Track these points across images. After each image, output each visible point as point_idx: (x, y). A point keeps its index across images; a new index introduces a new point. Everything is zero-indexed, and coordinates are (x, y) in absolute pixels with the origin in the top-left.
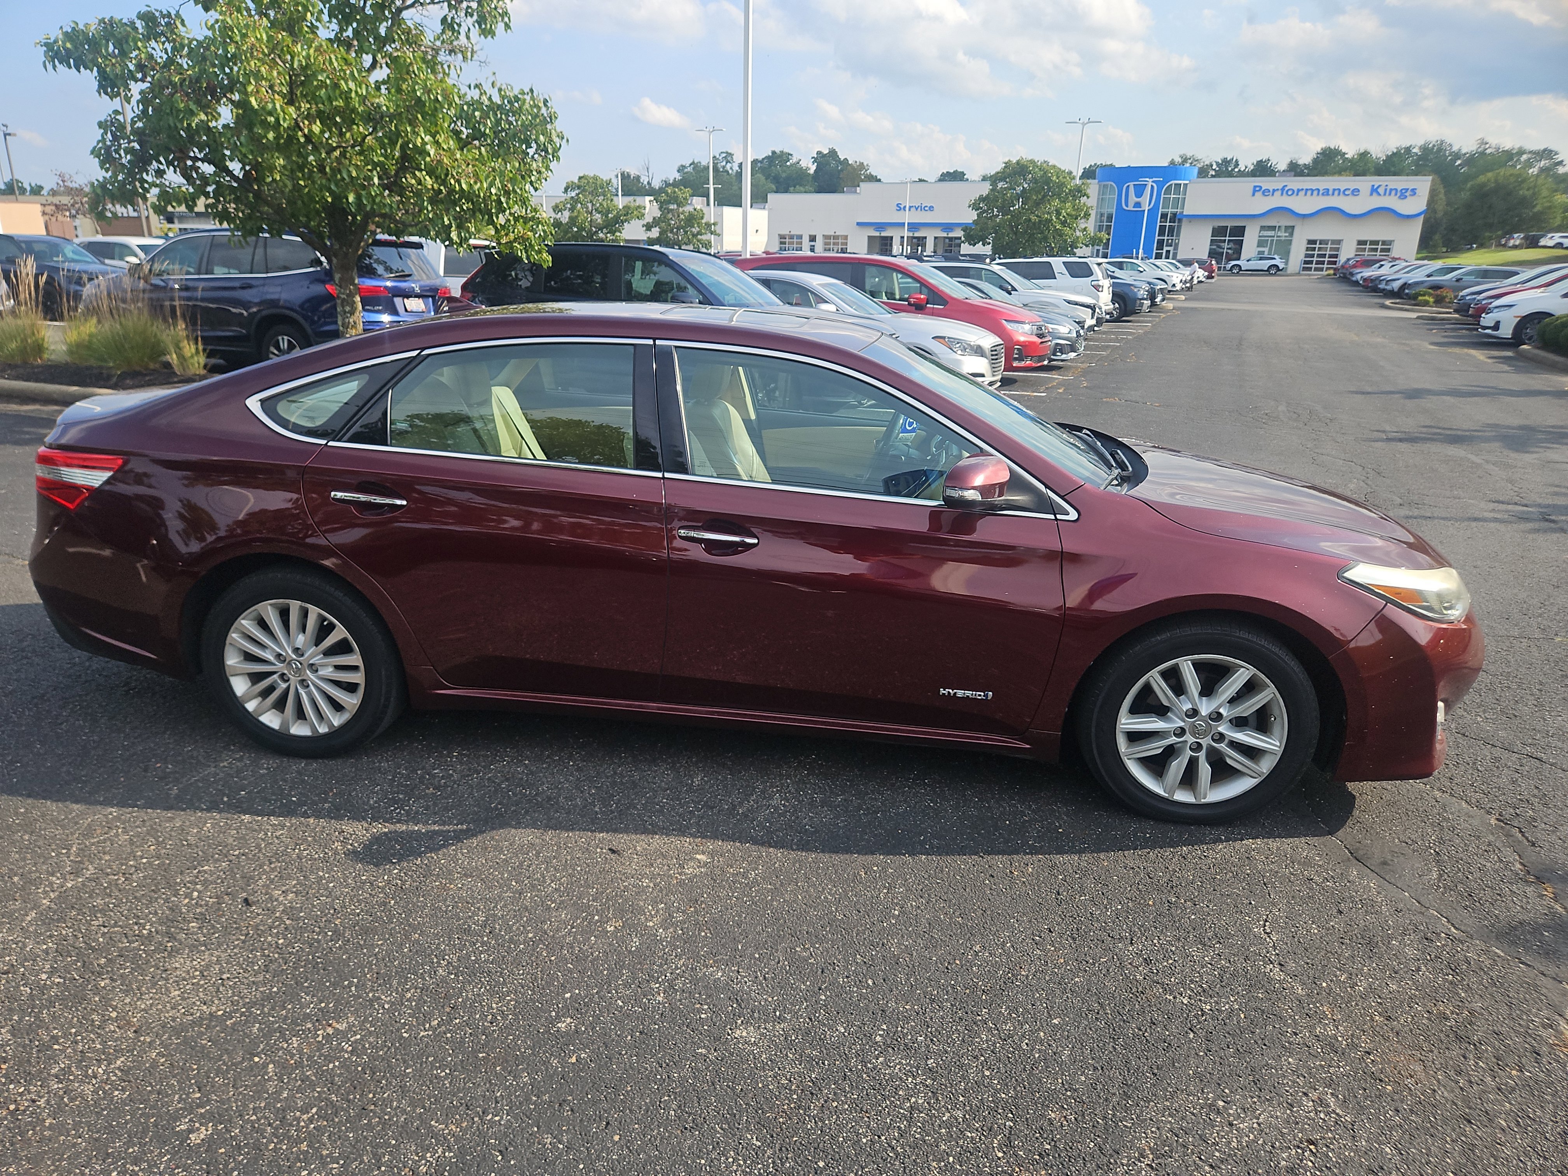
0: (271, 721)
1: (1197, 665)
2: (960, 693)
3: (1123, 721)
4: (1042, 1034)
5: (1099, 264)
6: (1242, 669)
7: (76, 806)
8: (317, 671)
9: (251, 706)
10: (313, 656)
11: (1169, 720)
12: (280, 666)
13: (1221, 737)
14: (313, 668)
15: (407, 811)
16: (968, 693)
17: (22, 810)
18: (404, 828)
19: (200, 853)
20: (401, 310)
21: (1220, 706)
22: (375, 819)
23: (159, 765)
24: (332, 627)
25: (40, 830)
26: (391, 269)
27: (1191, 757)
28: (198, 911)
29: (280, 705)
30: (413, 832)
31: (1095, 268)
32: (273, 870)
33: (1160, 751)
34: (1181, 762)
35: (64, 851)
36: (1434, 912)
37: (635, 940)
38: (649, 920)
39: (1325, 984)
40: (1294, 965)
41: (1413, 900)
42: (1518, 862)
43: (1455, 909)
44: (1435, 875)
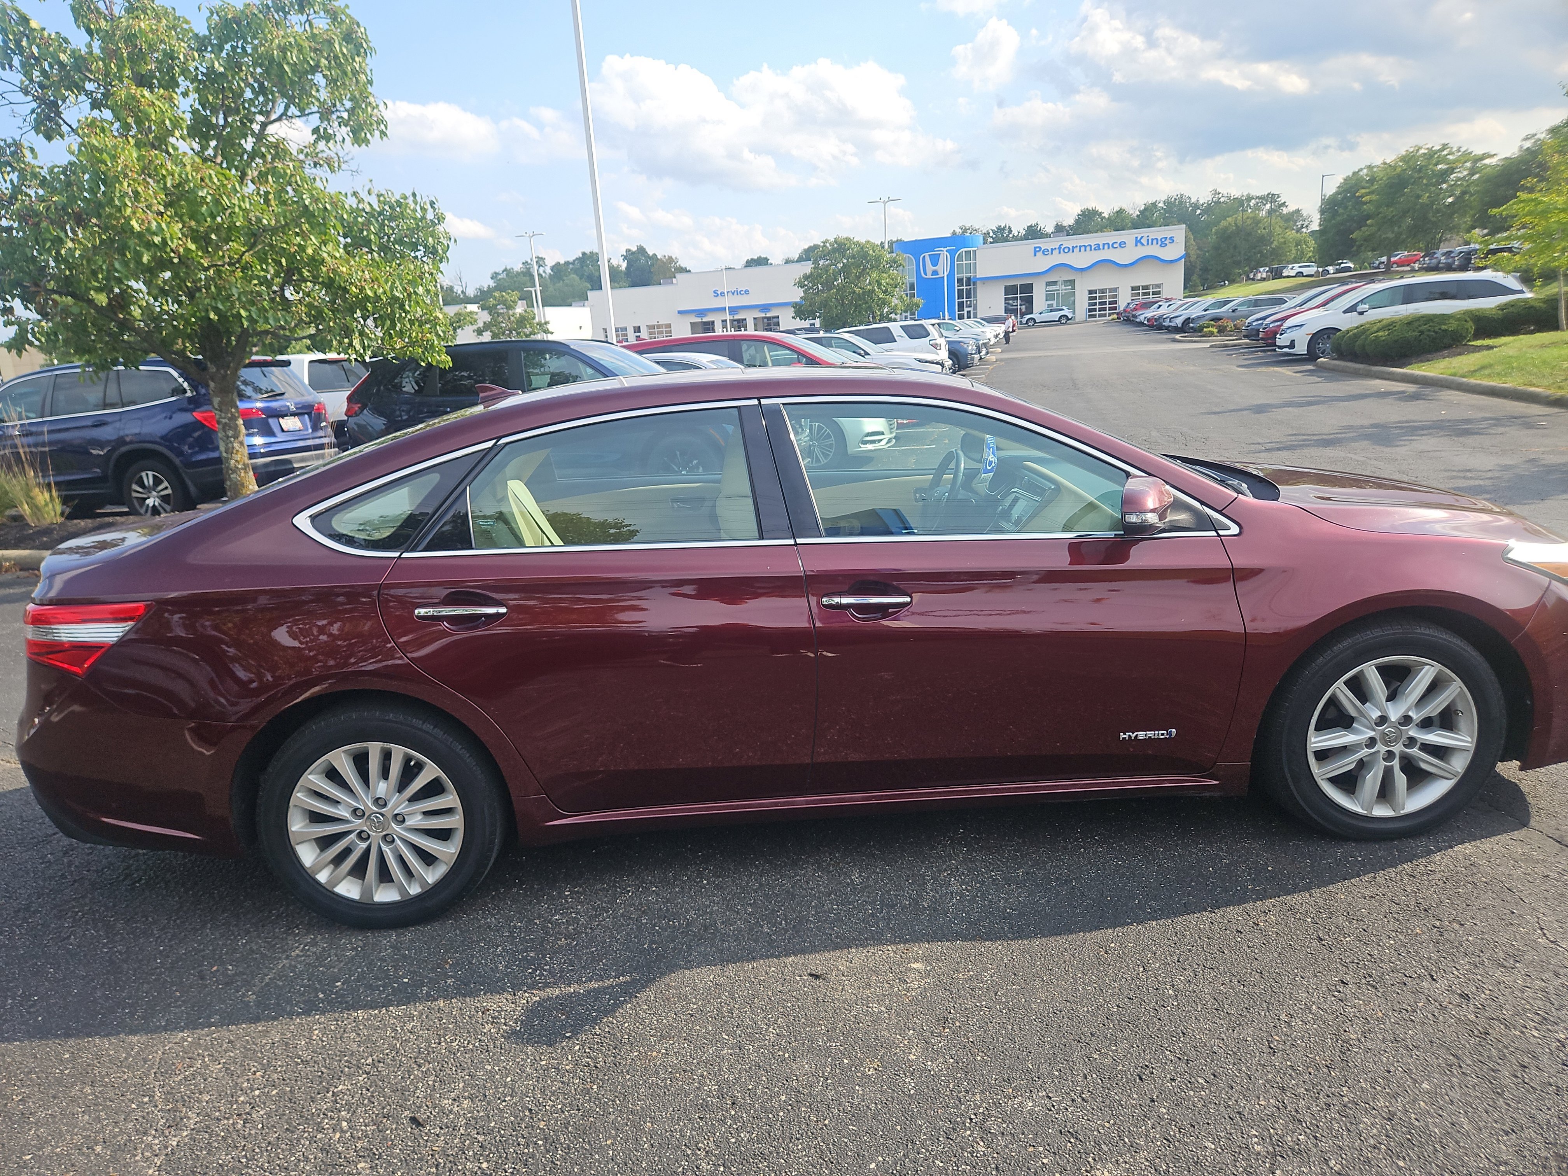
0: (349, 891)
1: (1381, 669)
2: (1141, 735)
3: (1313, 740)
5: (933, 325)
6: (1427, 667)
7: (135, 1039)
8: (404, 821)
9: (323, 877)
10: (397, 806)
11: (1356, 732)
12: (358, 824)
13: (1412, 742)
14: (400, 819)
15: (549, 971)
16: (1150, 734)
17: (67, 1056)
18: (557, 992)
19: (324, 1070)
20: (276, 430)
21: (1409, 709)
22: (516, 988)
23: (215, 968)
24: (420, 766)
25: (103, 1077)
26: (261, 389)
27: (1386, 767)
28: (359, 1145)
29: (359, 870)
30: (570, 995)
31: (930, 329)
32: (426, 1073)
33: (1352, 766)
34: (1375, 775)
35: (146, 1099)
37: (908, 1081)
38: (906, 1053)
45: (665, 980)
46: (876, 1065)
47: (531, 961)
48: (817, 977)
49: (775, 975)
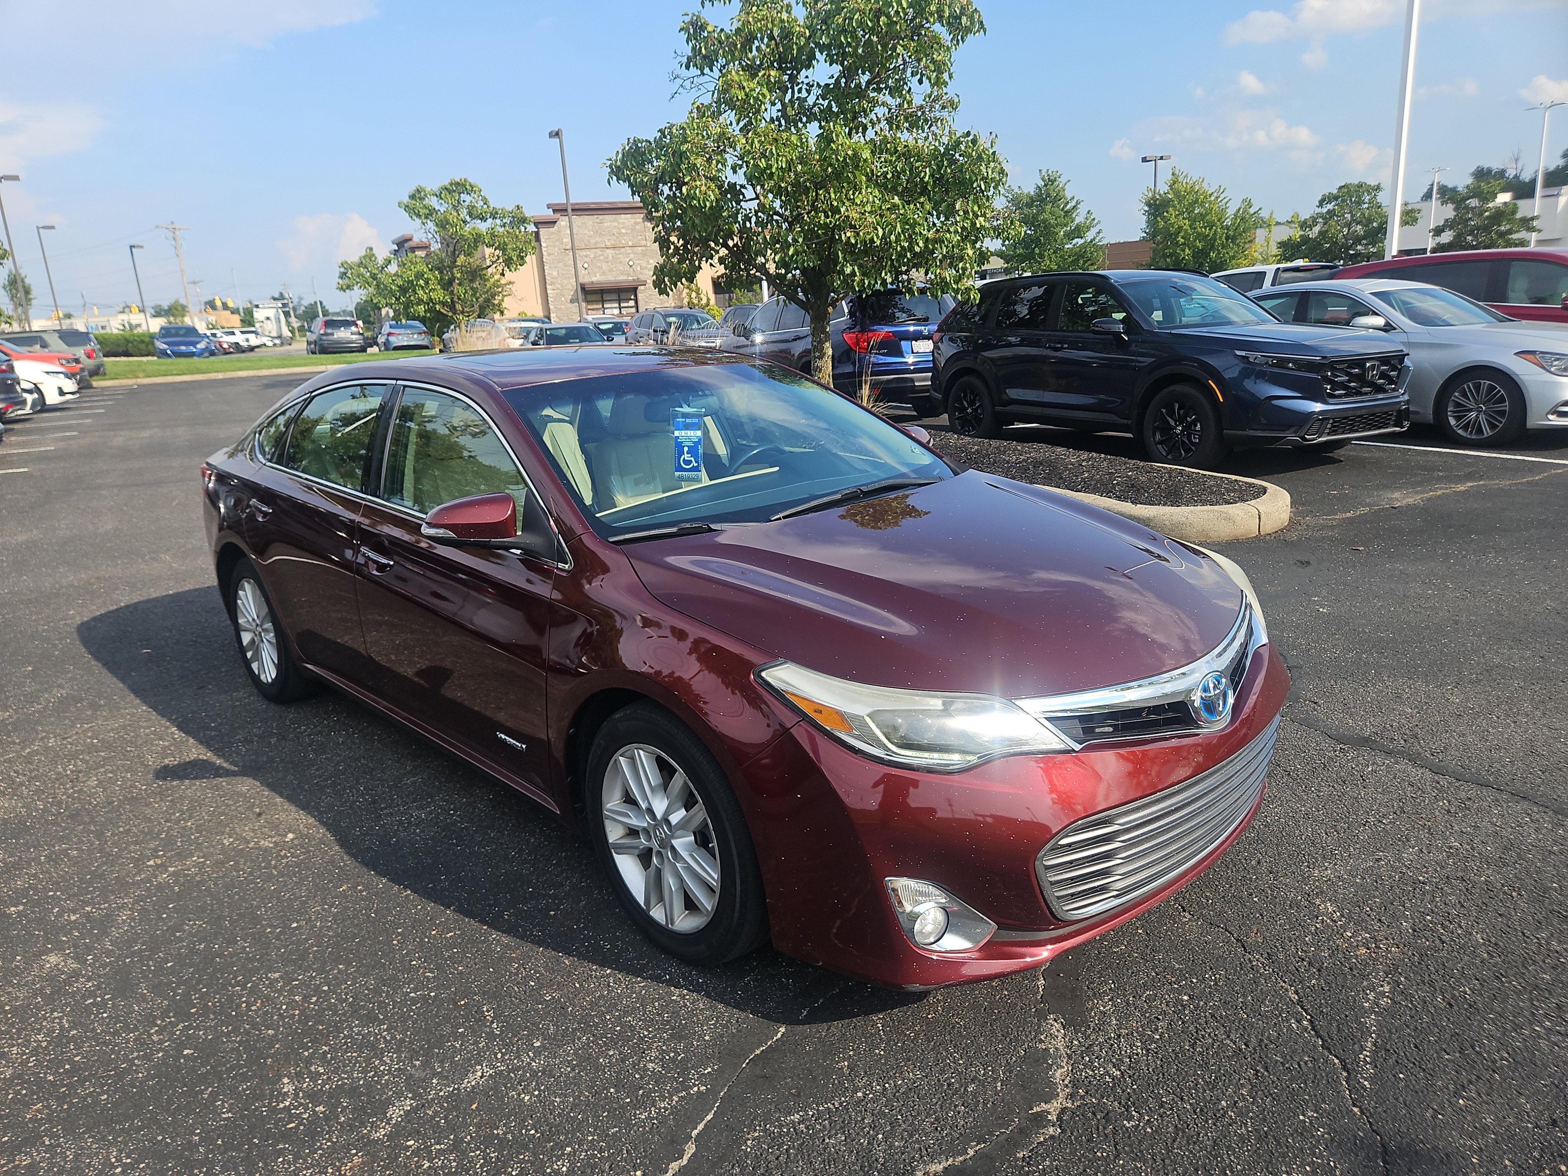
0: (255, 668)
2: (508, 740)
3: (608, 806)
6: (678, 772)
9: (249, 655)
11: (640, 818)
13: (675, 852)
16: (512, 742)
20: (906, 351)
21: (668, 813)
27: (657, 868)
33: (637, 852)
36: (690, 1149)
37: (143, 876)
38: (176, 866)
39: (412, 1142)
40: (430, 1113)
41: (700, 1127)
42: (949, 1163)
43: (722, 1159)
44: (796, 1117)
45: (237, 778)
46: (160, 862)
47: (246, 741)
48: (260, 814)
49: (257, 802)
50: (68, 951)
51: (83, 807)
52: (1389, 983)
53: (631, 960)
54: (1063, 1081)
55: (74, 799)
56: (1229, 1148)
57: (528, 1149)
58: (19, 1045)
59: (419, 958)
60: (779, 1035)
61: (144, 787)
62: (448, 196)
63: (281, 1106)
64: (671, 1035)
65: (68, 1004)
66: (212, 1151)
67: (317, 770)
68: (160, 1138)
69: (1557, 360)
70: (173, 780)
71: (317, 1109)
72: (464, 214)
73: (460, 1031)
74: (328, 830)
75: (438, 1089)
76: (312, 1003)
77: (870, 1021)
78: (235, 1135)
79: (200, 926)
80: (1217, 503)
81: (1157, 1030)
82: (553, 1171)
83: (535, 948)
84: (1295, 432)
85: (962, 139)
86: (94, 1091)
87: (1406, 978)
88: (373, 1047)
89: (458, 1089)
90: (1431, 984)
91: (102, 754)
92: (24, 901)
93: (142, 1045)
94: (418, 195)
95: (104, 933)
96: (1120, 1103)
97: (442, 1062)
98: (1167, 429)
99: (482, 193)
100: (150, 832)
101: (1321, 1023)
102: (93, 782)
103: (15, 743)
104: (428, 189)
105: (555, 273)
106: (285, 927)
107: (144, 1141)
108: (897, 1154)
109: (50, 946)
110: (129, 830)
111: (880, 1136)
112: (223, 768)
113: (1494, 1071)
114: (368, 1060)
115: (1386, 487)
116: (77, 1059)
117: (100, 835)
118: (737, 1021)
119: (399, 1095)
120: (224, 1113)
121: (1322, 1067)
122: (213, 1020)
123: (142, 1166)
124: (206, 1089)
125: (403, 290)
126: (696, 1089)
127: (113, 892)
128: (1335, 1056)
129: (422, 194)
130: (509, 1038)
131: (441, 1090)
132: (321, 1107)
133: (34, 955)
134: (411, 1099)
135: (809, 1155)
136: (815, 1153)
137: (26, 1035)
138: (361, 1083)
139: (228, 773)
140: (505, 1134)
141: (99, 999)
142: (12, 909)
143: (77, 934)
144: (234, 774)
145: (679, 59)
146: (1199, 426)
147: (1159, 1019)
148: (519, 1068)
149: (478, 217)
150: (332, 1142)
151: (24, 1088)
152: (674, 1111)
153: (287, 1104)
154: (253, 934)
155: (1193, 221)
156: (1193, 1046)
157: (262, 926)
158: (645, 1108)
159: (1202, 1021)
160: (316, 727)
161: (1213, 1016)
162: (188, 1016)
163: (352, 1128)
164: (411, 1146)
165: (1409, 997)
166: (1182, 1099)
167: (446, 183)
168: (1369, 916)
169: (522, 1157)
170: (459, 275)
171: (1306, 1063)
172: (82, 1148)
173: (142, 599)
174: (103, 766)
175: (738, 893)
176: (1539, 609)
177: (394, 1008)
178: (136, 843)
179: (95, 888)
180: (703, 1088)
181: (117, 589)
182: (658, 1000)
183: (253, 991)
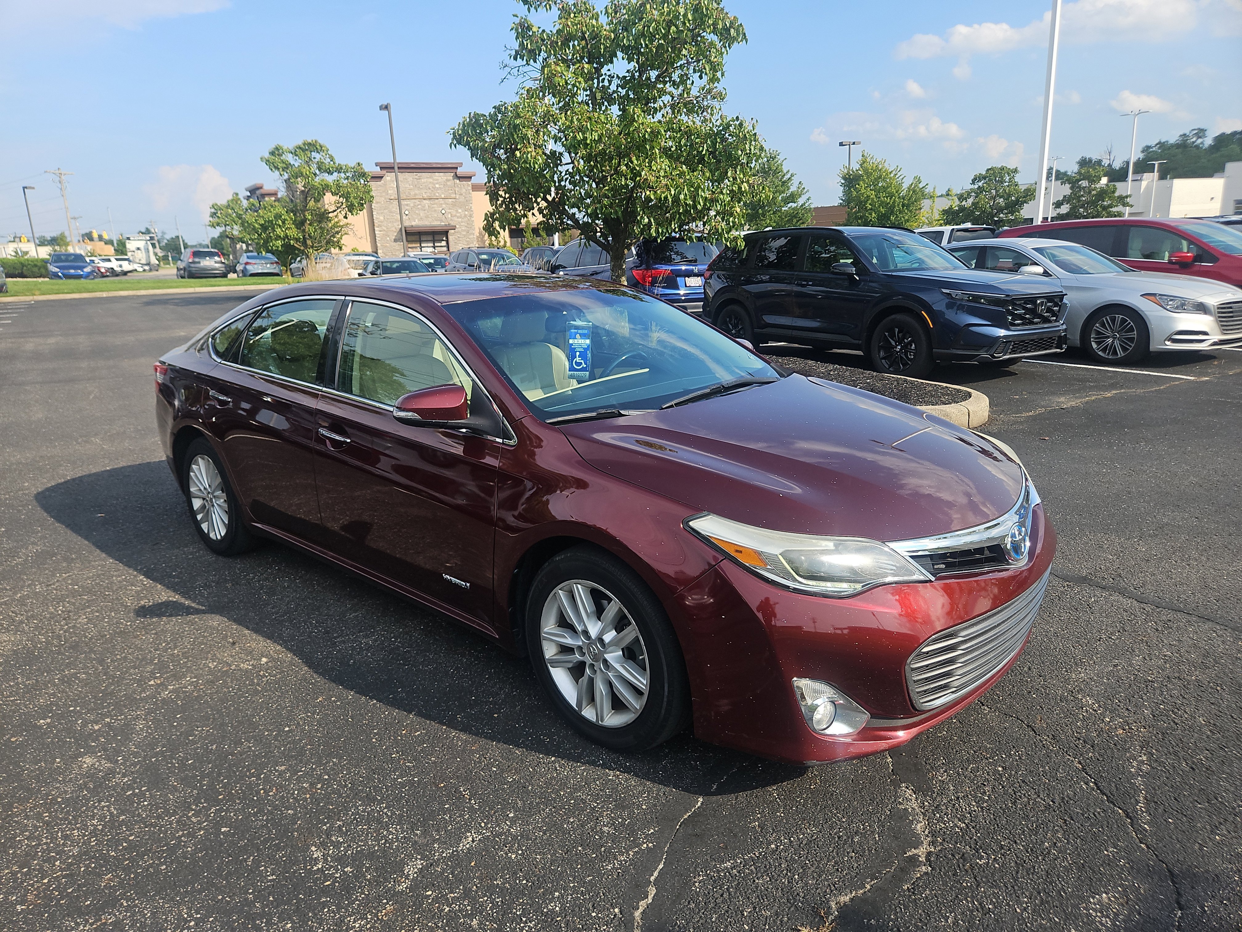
0: (205, 528)
2: (453, 580)
4: (202, 833)
6: (612, 600)
9: (199, 517)
10: (214, 492)
11: (577, 638)
13: (607, 664)
16: (458, 582)
20: (681, 285)
21: (602, 633)
27: (589, 677)
33: (570, 665)
34: (584, 680)
36: (652, 891)
37: (148, 693)
38: (173, 685)
39: (430, 893)
40: (439, 870)
41: (656, 874)
42: (853, 895)
43: (679, 897)
44: (728, 864)
45: (207, 615)
46: (159, 682)
47: (206, 586)
48: (234, 643)
49: (229, 634)
50: (99, 754)
51: (80, 639)
52: (1145, 754)
53: (570, 749)
54: (924, 832)
55: (70, 633)
56: (1059, 876)
57: (525, 895)
58: (78, 828)
59: (398, 752)
60: (699, 804)
61: (129, 623)
62: (302, 153)
63: (315, 868)
64: (615, 805)
65: (112, 796)
66: (267, 906)
67: (273, 608)
68: (220, 897)
69: (1171, 300)
70: (151, 617)
71: (346, 870)
72: (314, 168)
73: (446, 806)
74: (294, 654)
75: (440, 852)
76: (319, 789)
77: (767, 792)
78: (283, 893)
79: (208, 731)
80: (937, 404)
81: (985, 793)
82: (549, 910)
83: (489, 742)
84: (986, 352)
85: (731, 123)
86: (153, 863)
87: (1156, 750)
88: (379, 821)
89: (457, 851)
90: (1176, 754)
91: (86, 597)
92: (50, 715)
93: (184, 825)
94: (276, 152)
95: (127, 738)
96: (970, 847)
97: (437, 831)
98: (889, 348)
99: (329, 152)
100: (144, 659)
101: (1103, 784)
102: (83, 620)
103: (6, 590)
104: (285, 148)
105: (382, 218)
106: (280, 731)
107: (207, 901)
108: (812, 889)
109: (82, 750)
110: (125, 657)
111: (796, 877)
112: (192, 607)
113: (1235, 815)
114: (377, 831)
115: (1053, 394)
116: (131, 838)
117: (101, 662)
118: (664, 794)
119: (410, 857)
120: (269, 876)
121: (1111, 816)
122: (239, 804)
123: (211, 919)
124: (249, 858)
125: (264, 228)
126: (645, 845)
127: (125, 706)
128: (1119, 808)
129: (281, 151)
130: (487, 811)
131: (443, 852)
132: (349, 868)
133: (70, 757)
134: (421, 859)
135: (745, 893)
136: (750, 891)
137: (82, 820)
138: (376, 848)
139: (197, 612)
140: (503, 883)
141: (137, 791)
142: (42, 721)
143: (103, 740)
144: (204, 612)
145: (508, 52)
146: (913, 346)
147: (985, 785)
148: (501, 834)
149: (325, 171)
150: (365, 894)
151: (92, 862)
152: (633, 862)
153: (320, 867)
154: (253, 737)
155: (878, 191)
156: (1014, 803)
157: (260, 730)
158: (609, 861)
159: (1017, 785)
160: (262, 574)
161: (1024, 781)
162: (218, 802)
163: (378, 884)
164: (430, 896)
165: (1161, 763)
166: (1016, 842)
167: (300, 143)
168: (1119, 706)
169: (521, 901)
170: (310, 217)
171: (1099, 813)
172: (156, 908)
173: (85, 474)
174: (88, 607)
175: (666, 693)
176: (1186, 483)
177: (387, 791)
178: (135, 667)
179: (109, 704)
180: (650, 845)
181: (61, 465)
182: (598, 779)
183: (267, 780)
